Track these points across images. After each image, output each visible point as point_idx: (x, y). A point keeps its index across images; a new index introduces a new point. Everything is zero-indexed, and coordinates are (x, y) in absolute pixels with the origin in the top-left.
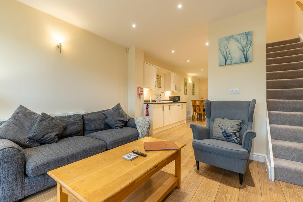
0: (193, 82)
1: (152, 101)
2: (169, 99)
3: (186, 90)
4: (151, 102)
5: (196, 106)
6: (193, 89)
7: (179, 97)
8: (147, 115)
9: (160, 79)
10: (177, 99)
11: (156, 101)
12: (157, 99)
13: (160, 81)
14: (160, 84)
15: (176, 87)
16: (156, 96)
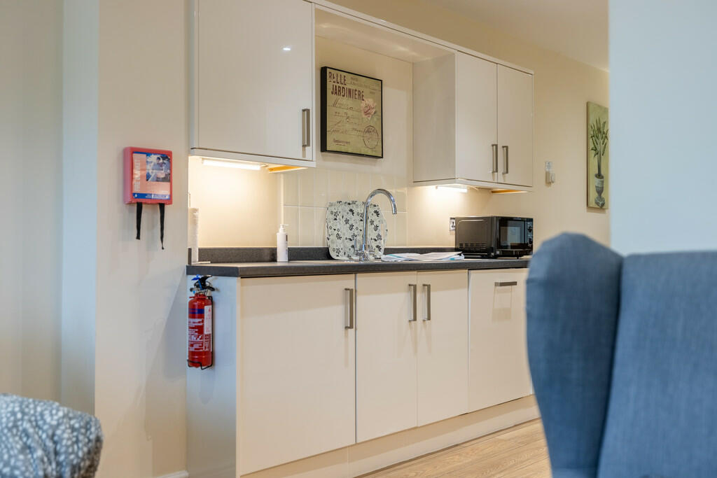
1: (294, 254)
2: (451, 241)
3: (595, 182)
4: (282, 259)
7: (526, 224)
8: (202, 358)
9: (369, 101)
10: (513, 236)
11: (338, 251)
12: (344, 238)
13: (375, 113)
14: (368, 132)
15: (501, 152)
16: (336, 215)
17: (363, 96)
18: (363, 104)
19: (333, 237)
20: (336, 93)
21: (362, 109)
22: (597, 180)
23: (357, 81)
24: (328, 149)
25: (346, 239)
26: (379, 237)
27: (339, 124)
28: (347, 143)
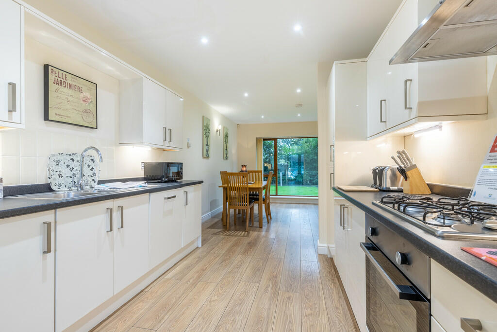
0: (225, 128)
2: (142, 174)
3: (205, 147)
5: (231, 189)
6: (225, 145)
7: (179, 166)
9: (87, 95)
11: (60, 185)
12: (64, 176)
13: (91, 102)
14: (85, 112)
15: (168, 132)
16: (58, 162)
17: (81, 90)
18: (82, 95)
19: (56, 176)
20: (57, 84)
21: (81, 98)
22: (206, 147)
23: (76, 80)
24: (49, 119)
25: (67, 177)
26: (94, 174)
27: (61, 104)
28: (68, 117)
